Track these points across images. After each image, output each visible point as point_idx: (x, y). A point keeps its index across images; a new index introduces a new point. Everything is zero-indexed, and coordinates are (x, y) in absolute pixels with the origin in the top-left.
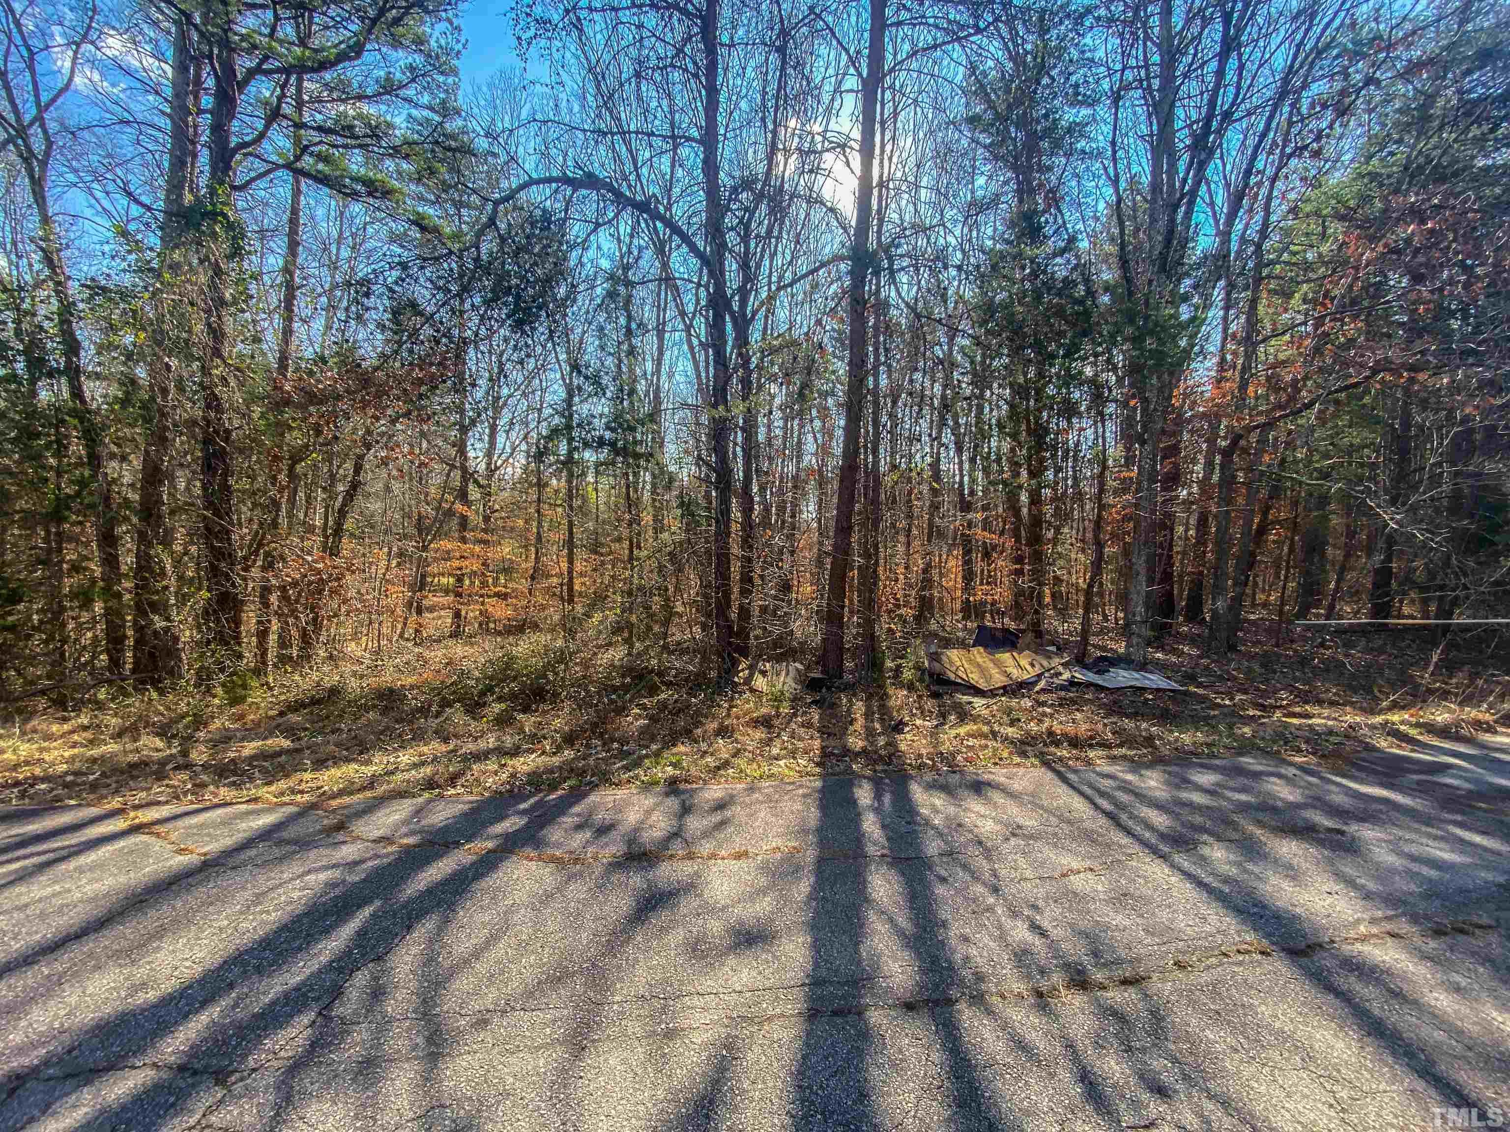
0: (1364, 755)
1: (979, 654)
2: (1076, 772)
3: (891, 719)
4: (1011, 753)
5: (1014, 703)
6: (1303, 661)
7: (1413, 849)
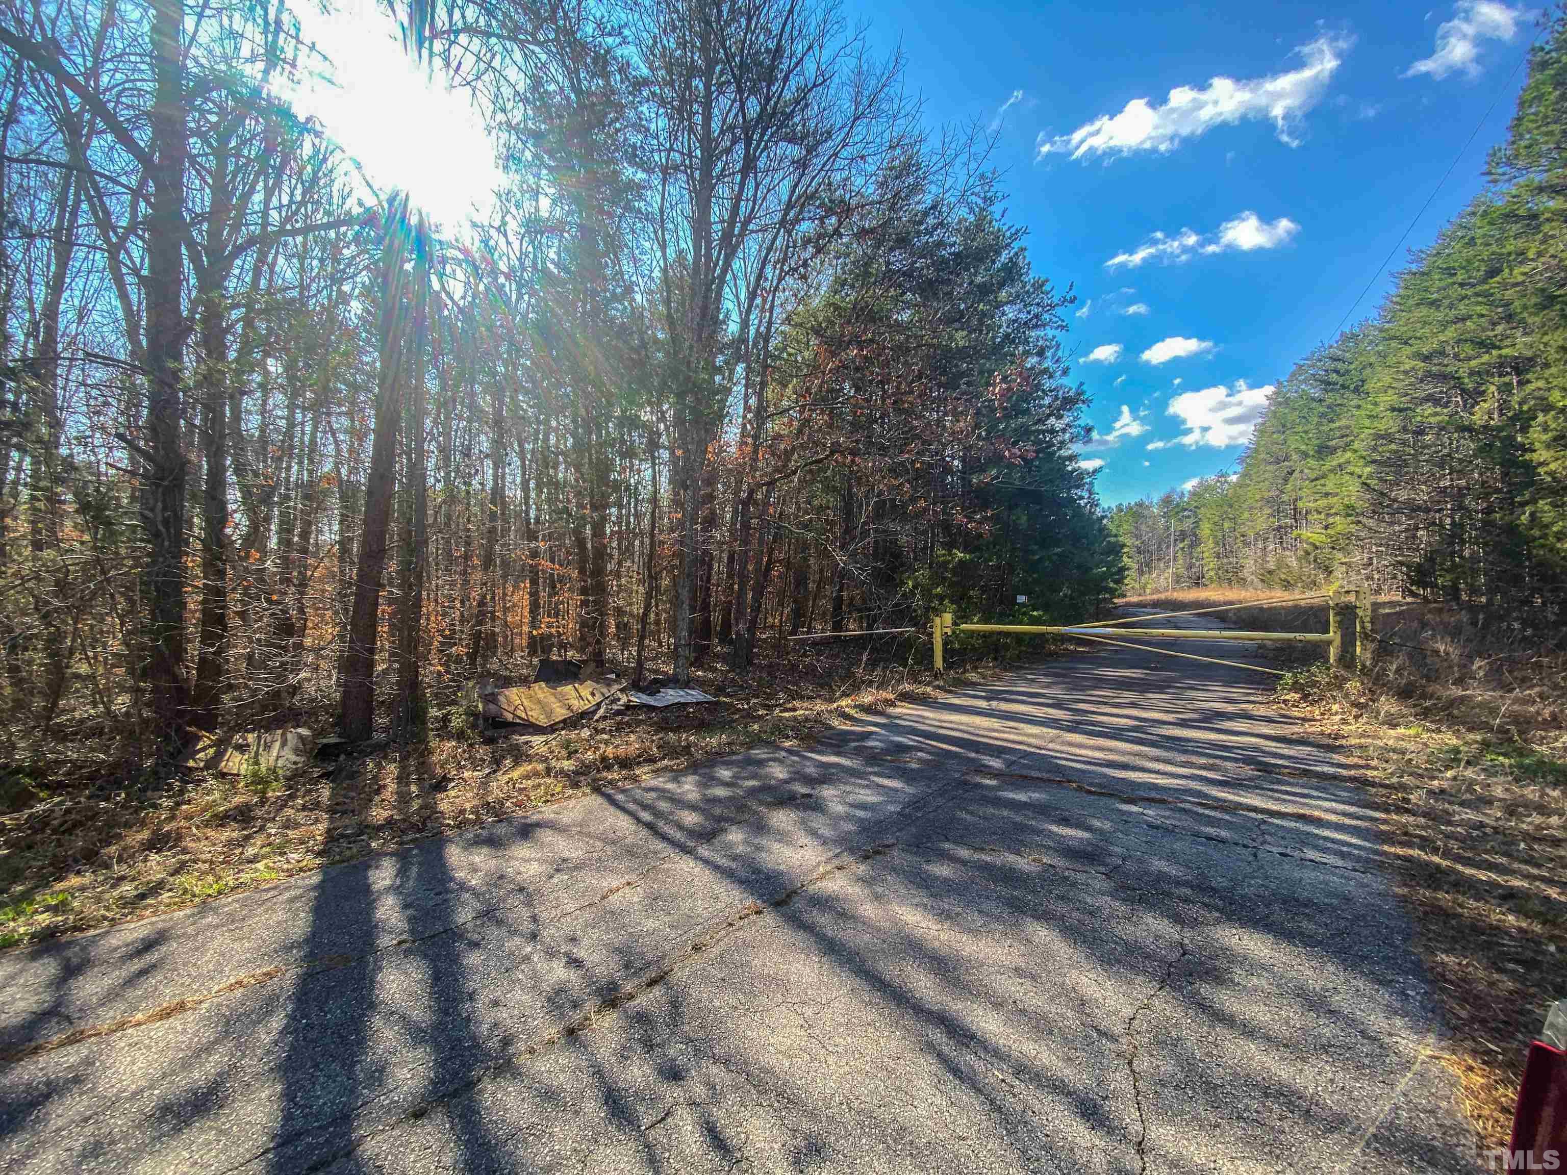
0: (827, 733)
1: (541, 690)
2: (623, 791)
3: (433, 776)
4: (564, 787)
5: (573, 735)
6: (794, 667)
7: (851, 798)
